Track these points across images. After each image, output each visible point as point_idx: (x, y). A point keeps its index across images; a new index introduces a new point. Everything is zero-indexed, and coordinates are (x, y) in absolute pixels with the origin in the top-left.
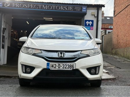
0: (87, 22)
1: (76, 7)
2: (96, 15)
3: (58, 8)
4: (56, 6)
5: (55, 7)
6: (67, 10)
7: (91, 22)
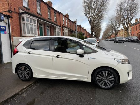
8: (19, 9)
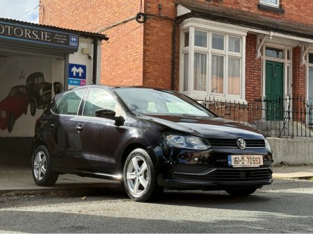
0: (74, 69)
1: (57, 35)
2: (92, 56)
3: (18, 32)
4: (15, 27)
5: (12, 30)
6: (37, 40)
7: (80, 68)
8: (176, 5)
